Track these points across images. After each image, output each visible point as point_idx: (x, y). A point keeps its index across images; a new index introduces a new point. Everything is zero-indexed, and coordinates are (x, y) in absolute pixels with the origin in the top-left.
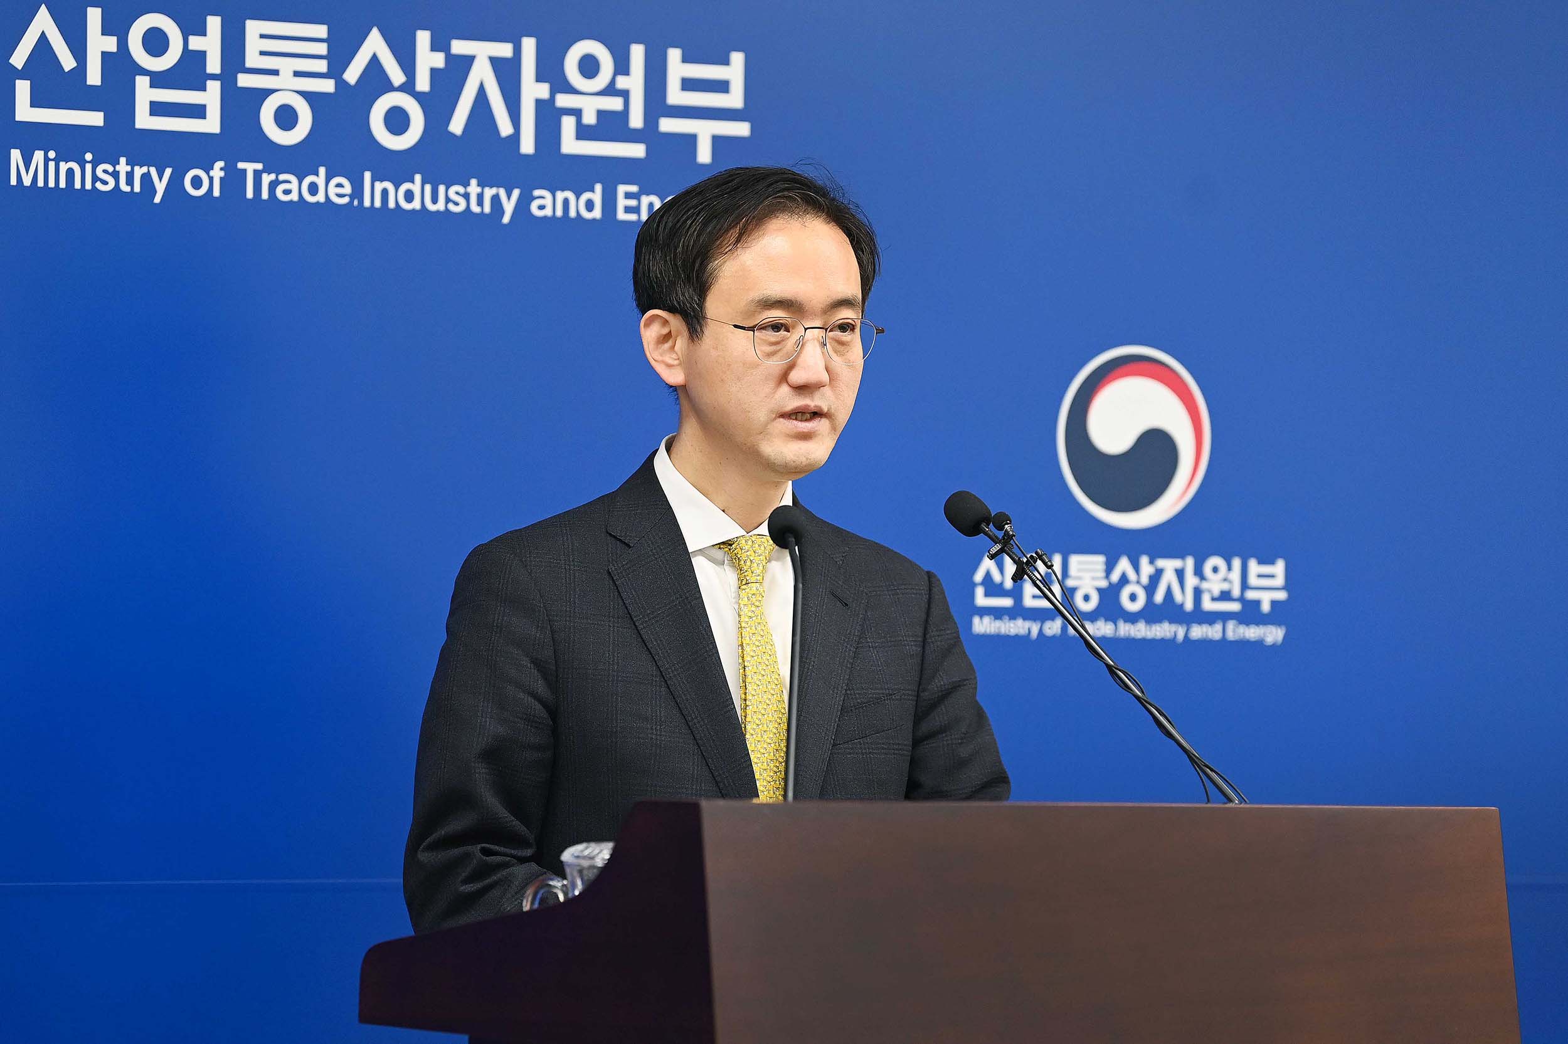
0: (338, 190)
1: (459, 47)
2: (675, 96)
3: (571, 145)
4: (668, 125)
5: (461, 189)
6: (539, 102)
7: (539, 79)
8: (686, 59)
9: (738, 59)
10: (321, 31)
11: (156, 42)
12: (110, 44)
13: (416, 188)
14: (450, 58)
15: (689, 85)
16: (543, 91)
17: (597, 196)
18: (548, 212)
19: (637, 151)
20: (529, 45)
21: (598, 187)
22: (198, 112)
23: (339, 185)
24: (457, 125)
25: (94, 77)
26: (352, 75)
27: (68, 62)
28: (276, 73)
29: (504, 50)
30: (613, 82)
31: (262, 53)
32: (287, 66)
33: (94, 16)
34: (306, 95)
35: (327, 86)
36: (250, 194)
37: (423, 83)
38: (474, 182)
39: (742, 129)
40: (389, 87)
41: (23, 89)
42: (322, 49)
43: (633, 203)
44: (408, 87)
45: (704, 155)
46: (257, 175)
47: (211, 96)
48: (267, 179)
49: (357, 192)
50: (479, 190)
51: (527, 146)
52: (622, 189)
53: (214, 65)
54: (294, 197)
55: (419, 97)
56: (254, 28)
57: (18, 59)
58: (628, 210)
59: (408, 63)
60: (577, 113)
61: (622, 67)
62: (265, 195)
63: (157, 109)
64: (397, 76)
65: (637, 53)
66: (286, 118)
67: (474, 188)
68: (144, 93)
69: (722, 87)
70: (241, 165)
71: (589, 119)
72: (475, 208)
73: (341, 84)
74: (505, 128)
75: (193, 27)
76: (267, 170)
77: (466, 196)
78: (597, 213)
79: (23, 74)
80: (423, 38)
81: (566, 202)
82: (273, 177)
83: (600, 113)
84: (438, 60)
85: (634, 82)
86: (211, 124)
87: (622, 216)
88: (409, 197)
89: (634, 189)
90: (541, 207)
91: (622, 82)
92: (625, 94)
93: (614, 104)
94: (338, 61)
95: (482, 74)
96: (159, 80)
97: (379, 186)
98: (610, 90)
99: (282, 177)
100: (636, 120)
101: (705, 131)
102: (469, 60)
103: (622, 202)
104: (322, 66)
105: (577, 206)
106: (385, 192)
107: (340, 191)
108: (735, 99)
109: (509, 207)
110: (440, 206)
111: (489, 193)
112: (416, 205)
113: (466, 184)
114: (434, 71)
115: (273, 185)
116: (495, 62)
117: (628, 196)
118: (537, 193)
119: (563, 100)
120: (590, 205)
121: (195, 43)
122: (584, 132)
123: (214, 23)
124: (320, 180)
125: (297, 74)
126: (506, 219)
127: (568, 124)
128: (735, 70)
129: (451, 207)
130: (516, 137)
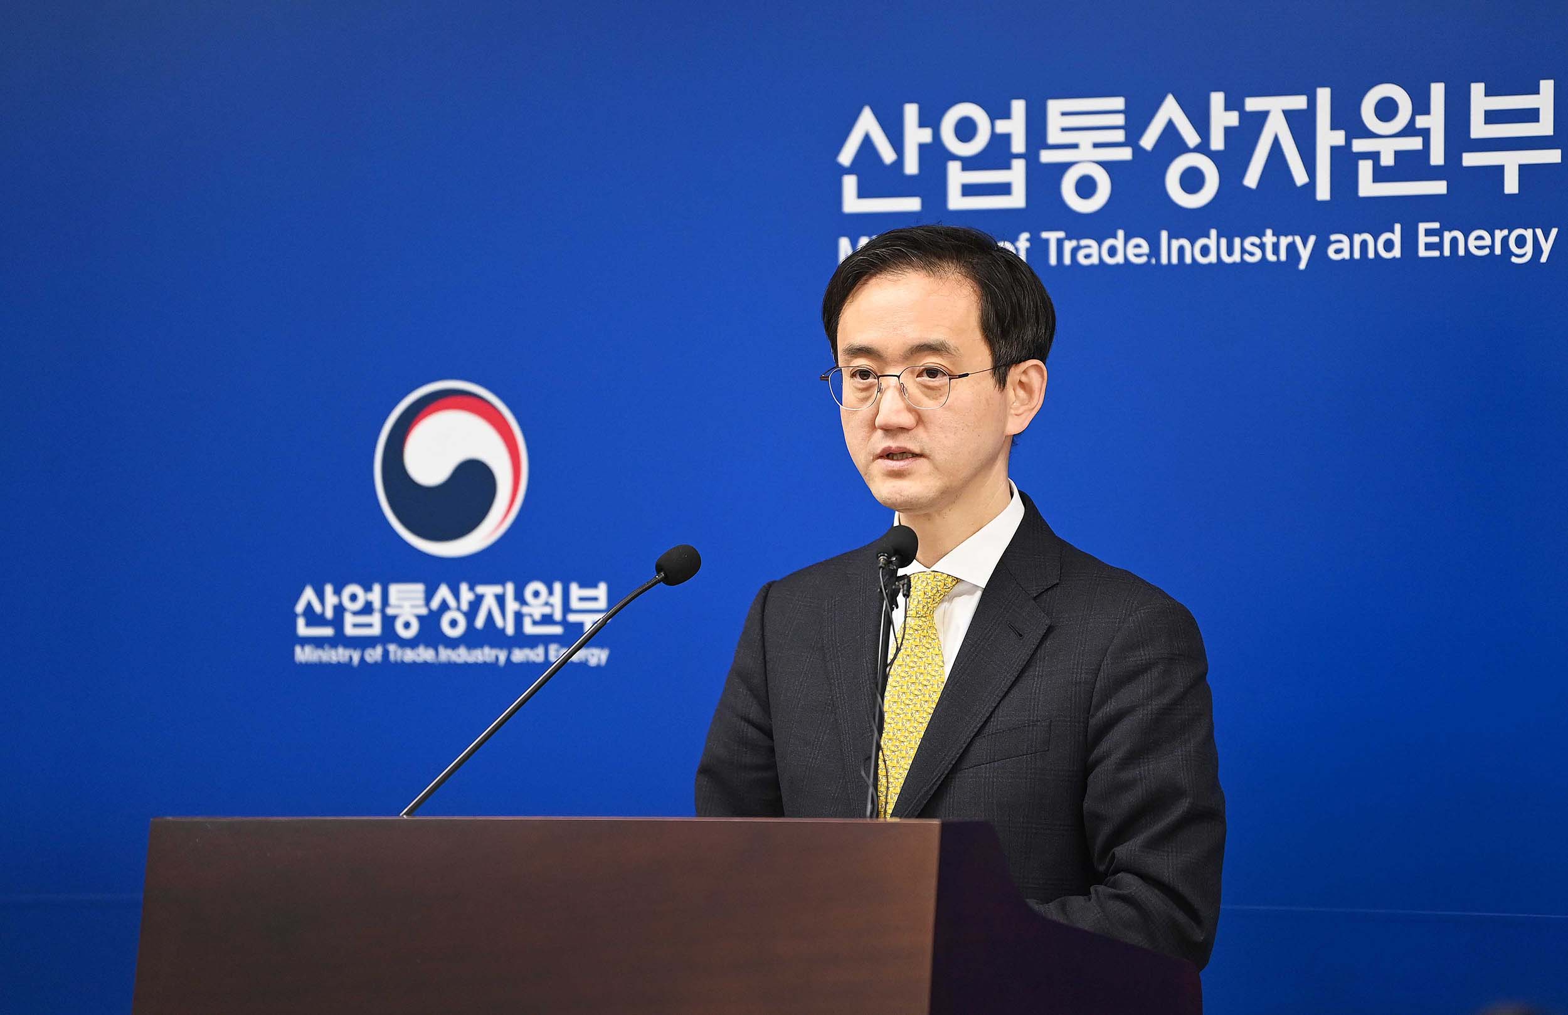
0: (1135, 251)
1: (1253, 104)
2: (1479, 129)
3: (1368, 187)
4: (1471, 159)
5: (1257, 240)
6: (1334, 150)
7: (1334, 127)
8: (1488, 93)
9: (1547, 87)
10: (1119, 103)
11: (966, 129)
12: (926, 135)
13: (1212, 242)
14: (1244, 116)
15: (1492, 117)
16: (1339, 138)
17: (1396, 237)
18: (1346, 255)
19: (1439, 187)
20: (1324, 96)
21: (1398, 227)
22: (1004, 189)
23: (1138, 246)
24: (1252, 179)
25: (911, 167)
26: (1148, 141)
27: (888, 155)
28: (1075, 146)
29: (1299, 102)
30: (1412, 120)
31: (1064, 130)
32: (1085, 139)
33: (911, 112)
34: (1104, 165)
35: (1125, 154)
36: (1053, 261)
37: (1217, 143)
38: (1269, 232)
39: (1553, 156)
40: (1184, 149)
41: (850, 183)
42: (1120, 120)
43: (1435, 239)
44: (1203, 148)
45: (1511, 185)
46: (1060, 243)
47: (1016, 174)
48: (1069, 245)
49: (1155, 251)
50: (1275, 239)
51: (1323, 192)
52: (1422, 227)
53: (1018, 145)
54: (1095, 260)
55: (1213, 156)
56: (1055, 107)
57: (846, 157)
58: (1429, 247)
59: (1202, 124)
60: (1375, 156)
61: (1421, 106)
62: (1067, 261)
63: (969, 190)
64: (1191, 138)
65: (1438, 91)
66: (1086, 187)
67: (1269, 238)
68: (956, 176)
69: (1532, 115)
70: (1045, 235)
71: (1387, 160)
72: (1271, 257)
73: (1138, 151)
74: (1300, 177)
75: (1000, 112)
76: (1069, 237)
77: (1262, 247)
78: (1397, 252)
79: (849, 171)
80: (1217, 99)
81: (1364, 244)
82: (1074, 243)
83: (1398, 154)
84: (1233, 119)
85: (1435, 121)
86: (1017, 200)
87: (1422, 253)
88: (1205, 251)
89: (1436, 225)
90: (1338, 251)
91: (1421, 122)
92: (1425, 133)
93: (1414, 143)
94: (1134, 128)
95: (1276, 127)
96: (969, 164)
97: (1175, 244)
98: (1409, 130)
99: (1083, 242)
100: (1437, 157)
101: (1511, 162)
102: (1263, 116)
103: (1423, 240)
104: (1119, 136)
105: (1376, 247)
106: (1181, 250)
107: (1138, 251)
108: (1545, 127)
109: (1305, 254)
110: (1236, 257)
111: (1284, 241)
112: (1212, 258)
113: (1261, 235)
114: (1228, 131)
115: (1075, 251)
116: (1289, 115)
117: (1428, 233)
118: (1333, 237)
119: (1359, 145)
120: (1389, 246)
121: (1002, 126)
122: (1381, 175)
123: (1018, 107)
124: (1119, 242)
125: (1096, 145)
126: (1302, 266)
127: (1365, 168)
128: (1544, 98)
129: (1247, 258)
130: (1311, 185)
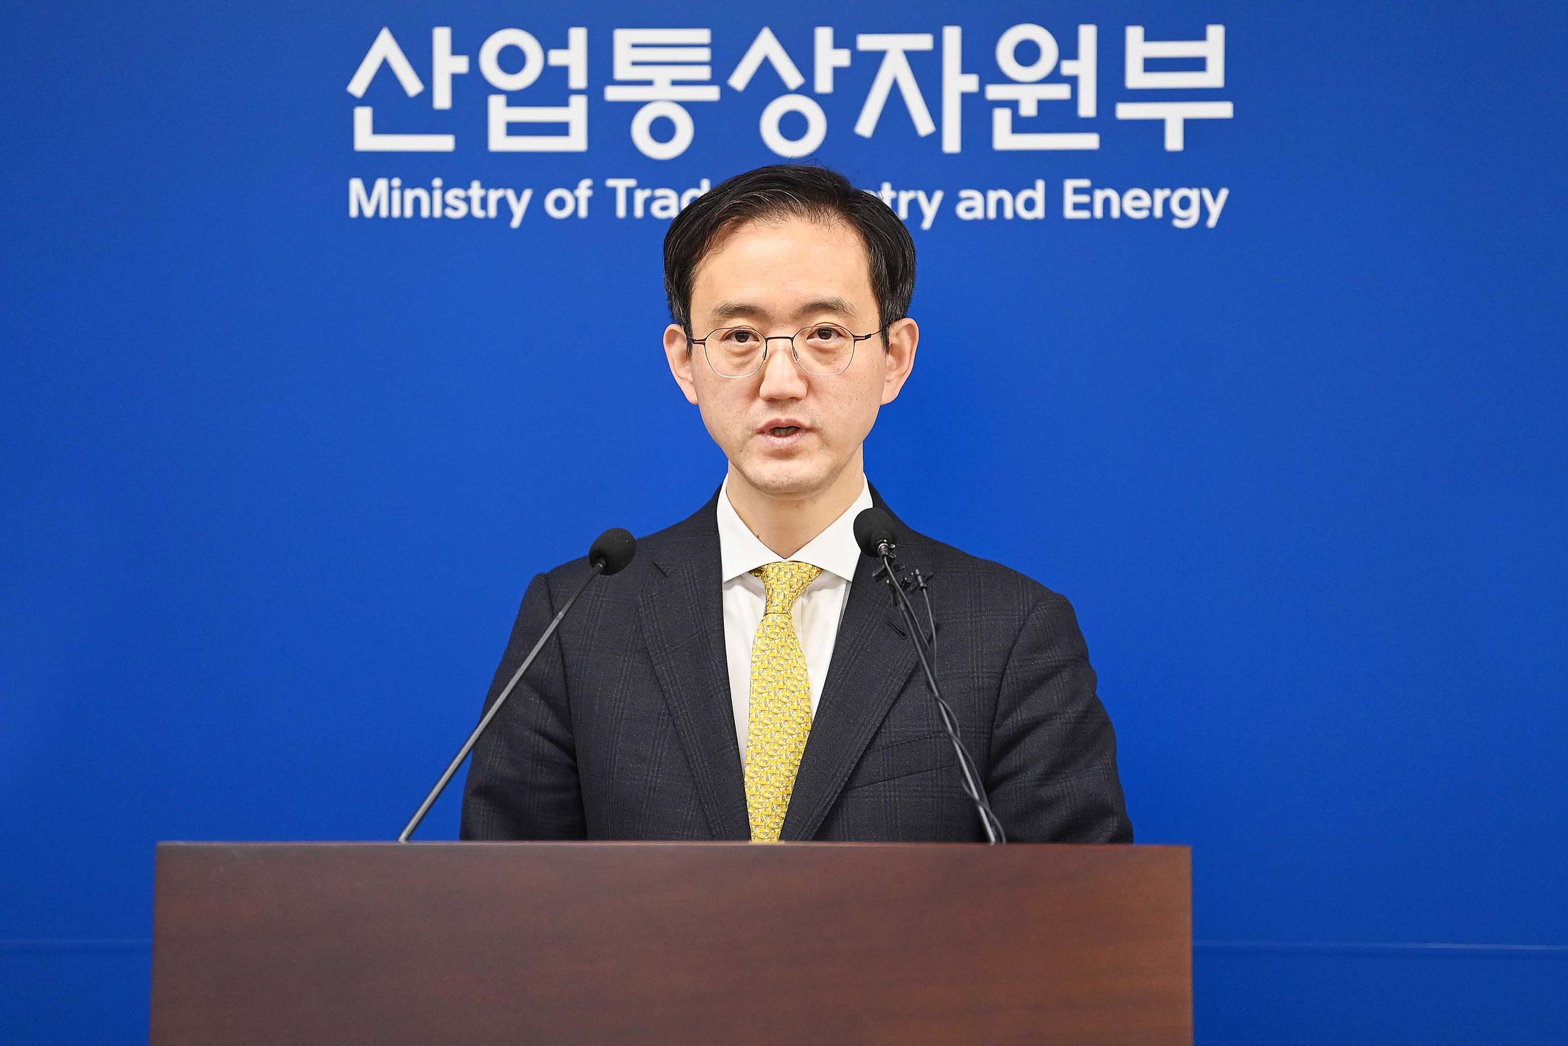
1: (867, 42)
2: (1136, 78)
3: (1004, 138)
4: (1126, 111)
6: (965, 97)
7: (966, 69)
8: (1148, 37)
9: (1216, 33)
10: (703, 35)
11: (511, 59)
12: (461, 64)
14: (856, 55)
15: (1152, 65)
16: (971, 83)
17: (1038, 194)
18: (978, 214)
19: (1089, 141)
20: (952, 36)
21: (1040, 185)
22: (561, 129)
24: (866, 126)
25: (442, 99)
26: (739, 80)
27: (412, 85)
28: (649, 83)
29: (923, 42)
30: (1058, 67)
31: (635, 64)
32: (662, 76)
33: (442, 37)
34: (686, 105)
35: (712, 94)
36: (621, 212)
37: (824, 83)
38: (886, 186)
39: (1223, 110)
40: (782, 90)
41: (363, 117)
42: (705, 55)
43: (1085, 199)
44: (806, 89)
45: (1174, 141)
46: (630, 192)
47: (576, 112)
48: (641, 196)
50: (893, 194)
51: (952, 143)
52: (1070, 185)
53: (578, 78)
55: (820, 99)
56: (623, 38)
57: (358, 85)
58: (1077, 207)
59: (805, 61)
60: (1013, 105)
61: (1069, 50)
62: (639, 212)
63: (514, 129)
64: (792, 77)
65: (1088, 35)
66: (662, 130)
67: (887, 193)
68: (499, 113)
69: (1198, 64)
70: (611, 183)
71: (1028, 109)
73: (726, 91)
74: (924, 125)
75: (554, 40)
76: (641, 186)
78: (1039, 212)
79: (362, 102)
80: (824, 36)
81: (1000, 202)
82: (647, 193)
83: (1042, 104)
84: (843, 58)
85: (1084, 67)
86: (577, 141)
87: (1069, 213)
89: (1085, 183)
90: (970, 210)
91: (1068, 68)
92: (1073, 81)
93: (1059, 92)
94: (722, 67)
95: (895, 70)
96: (515, 99)
98: (1055, 77)
99: (659, 192)
100: (1087, 107)
101: (1175, 115)
102: (878, 57)
103: (1070, 199)
104: (705, 73)
105: (1014, 205)
108: (1214, 77)
109: (930, 211)
111: (906, 196)
114: (838, 72)
115: (648, 202)
116: (912, 56)
117: (1077, 191)
118: (964, 194)
119: (994, 92)
120: (1030, 204)
121: (557, 58)
122: (1020, 125)
123: (578, 36)
125: (675, 83)
126: (927, 225)
127: (1002, 119)
128: (1212, 45)
130: (937, 136)
